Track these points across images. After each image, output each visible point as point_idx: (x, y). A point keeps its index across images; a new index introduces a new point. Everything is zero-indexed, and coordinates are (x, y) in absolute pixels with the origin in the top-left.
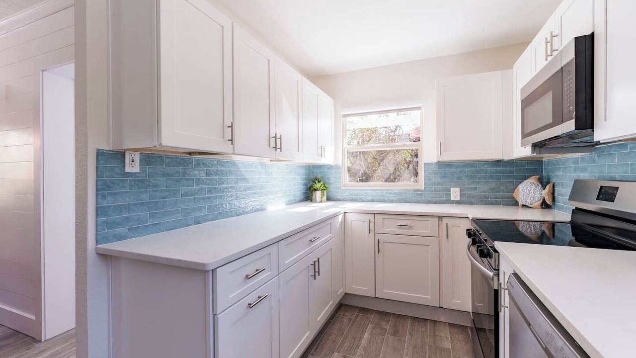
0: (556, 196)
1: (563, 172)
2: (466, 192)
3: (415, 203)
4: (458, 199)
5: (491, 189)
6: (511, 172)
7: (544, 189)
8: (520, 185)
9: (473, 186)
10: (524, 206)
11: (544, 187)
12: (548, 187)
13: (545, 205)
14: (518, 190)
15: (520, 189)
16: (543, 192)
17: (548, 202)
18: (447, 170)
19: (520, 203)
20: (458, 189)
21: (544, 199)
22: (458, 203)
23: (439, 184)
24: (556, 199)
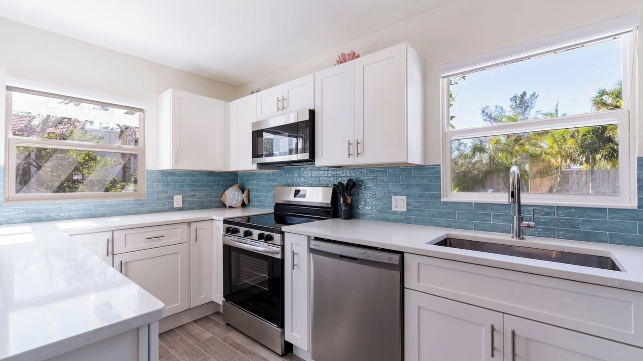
0: (250, 198)
1: (257, 182)
2: (188, 199)
3: (135, 214)
4: (181, 206)
5: (207, 195)
6: (220, 181)
7: (243, 194)
8: (227, 192)
9: (193, 193)
10: (230, 207)
11: (243, 192)
12: (246, 192)
13: (244, 205)
14: (226, 195)
15: (228, 195)
16: (243, 195)
17: (246, 203)
18: (170, 178)
19: (227, 205)
20: (180, 197)
21: (243, 201)
22: (180, 209)
23: (163, 192)
24: (250, 200)
